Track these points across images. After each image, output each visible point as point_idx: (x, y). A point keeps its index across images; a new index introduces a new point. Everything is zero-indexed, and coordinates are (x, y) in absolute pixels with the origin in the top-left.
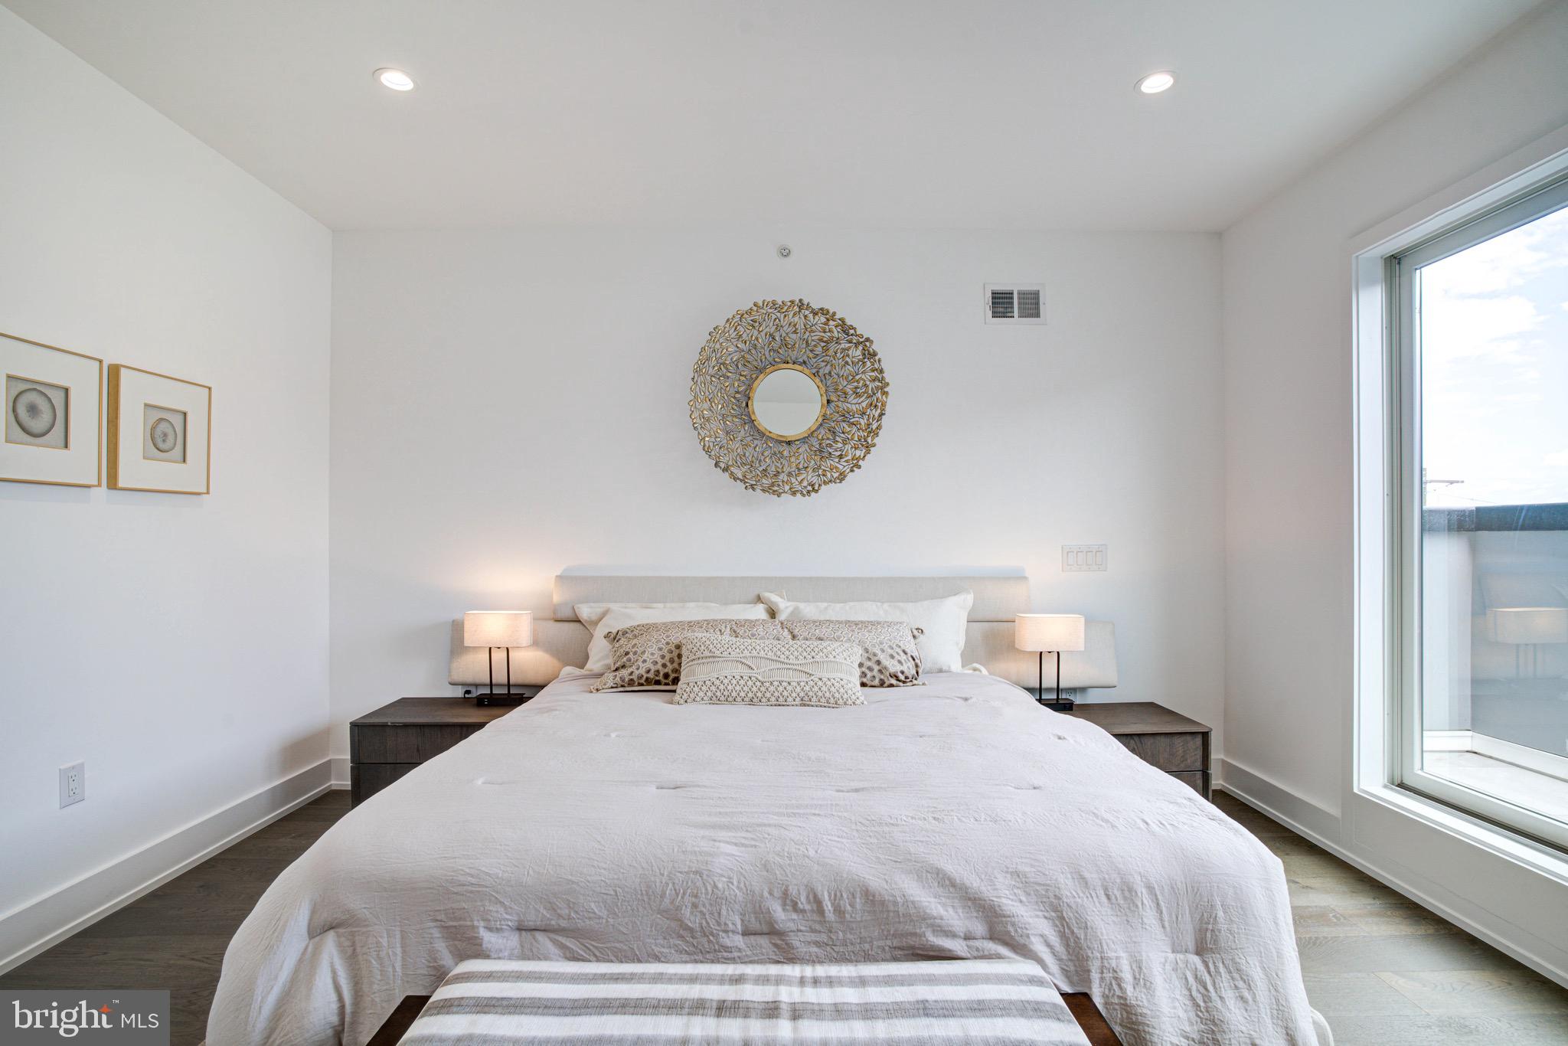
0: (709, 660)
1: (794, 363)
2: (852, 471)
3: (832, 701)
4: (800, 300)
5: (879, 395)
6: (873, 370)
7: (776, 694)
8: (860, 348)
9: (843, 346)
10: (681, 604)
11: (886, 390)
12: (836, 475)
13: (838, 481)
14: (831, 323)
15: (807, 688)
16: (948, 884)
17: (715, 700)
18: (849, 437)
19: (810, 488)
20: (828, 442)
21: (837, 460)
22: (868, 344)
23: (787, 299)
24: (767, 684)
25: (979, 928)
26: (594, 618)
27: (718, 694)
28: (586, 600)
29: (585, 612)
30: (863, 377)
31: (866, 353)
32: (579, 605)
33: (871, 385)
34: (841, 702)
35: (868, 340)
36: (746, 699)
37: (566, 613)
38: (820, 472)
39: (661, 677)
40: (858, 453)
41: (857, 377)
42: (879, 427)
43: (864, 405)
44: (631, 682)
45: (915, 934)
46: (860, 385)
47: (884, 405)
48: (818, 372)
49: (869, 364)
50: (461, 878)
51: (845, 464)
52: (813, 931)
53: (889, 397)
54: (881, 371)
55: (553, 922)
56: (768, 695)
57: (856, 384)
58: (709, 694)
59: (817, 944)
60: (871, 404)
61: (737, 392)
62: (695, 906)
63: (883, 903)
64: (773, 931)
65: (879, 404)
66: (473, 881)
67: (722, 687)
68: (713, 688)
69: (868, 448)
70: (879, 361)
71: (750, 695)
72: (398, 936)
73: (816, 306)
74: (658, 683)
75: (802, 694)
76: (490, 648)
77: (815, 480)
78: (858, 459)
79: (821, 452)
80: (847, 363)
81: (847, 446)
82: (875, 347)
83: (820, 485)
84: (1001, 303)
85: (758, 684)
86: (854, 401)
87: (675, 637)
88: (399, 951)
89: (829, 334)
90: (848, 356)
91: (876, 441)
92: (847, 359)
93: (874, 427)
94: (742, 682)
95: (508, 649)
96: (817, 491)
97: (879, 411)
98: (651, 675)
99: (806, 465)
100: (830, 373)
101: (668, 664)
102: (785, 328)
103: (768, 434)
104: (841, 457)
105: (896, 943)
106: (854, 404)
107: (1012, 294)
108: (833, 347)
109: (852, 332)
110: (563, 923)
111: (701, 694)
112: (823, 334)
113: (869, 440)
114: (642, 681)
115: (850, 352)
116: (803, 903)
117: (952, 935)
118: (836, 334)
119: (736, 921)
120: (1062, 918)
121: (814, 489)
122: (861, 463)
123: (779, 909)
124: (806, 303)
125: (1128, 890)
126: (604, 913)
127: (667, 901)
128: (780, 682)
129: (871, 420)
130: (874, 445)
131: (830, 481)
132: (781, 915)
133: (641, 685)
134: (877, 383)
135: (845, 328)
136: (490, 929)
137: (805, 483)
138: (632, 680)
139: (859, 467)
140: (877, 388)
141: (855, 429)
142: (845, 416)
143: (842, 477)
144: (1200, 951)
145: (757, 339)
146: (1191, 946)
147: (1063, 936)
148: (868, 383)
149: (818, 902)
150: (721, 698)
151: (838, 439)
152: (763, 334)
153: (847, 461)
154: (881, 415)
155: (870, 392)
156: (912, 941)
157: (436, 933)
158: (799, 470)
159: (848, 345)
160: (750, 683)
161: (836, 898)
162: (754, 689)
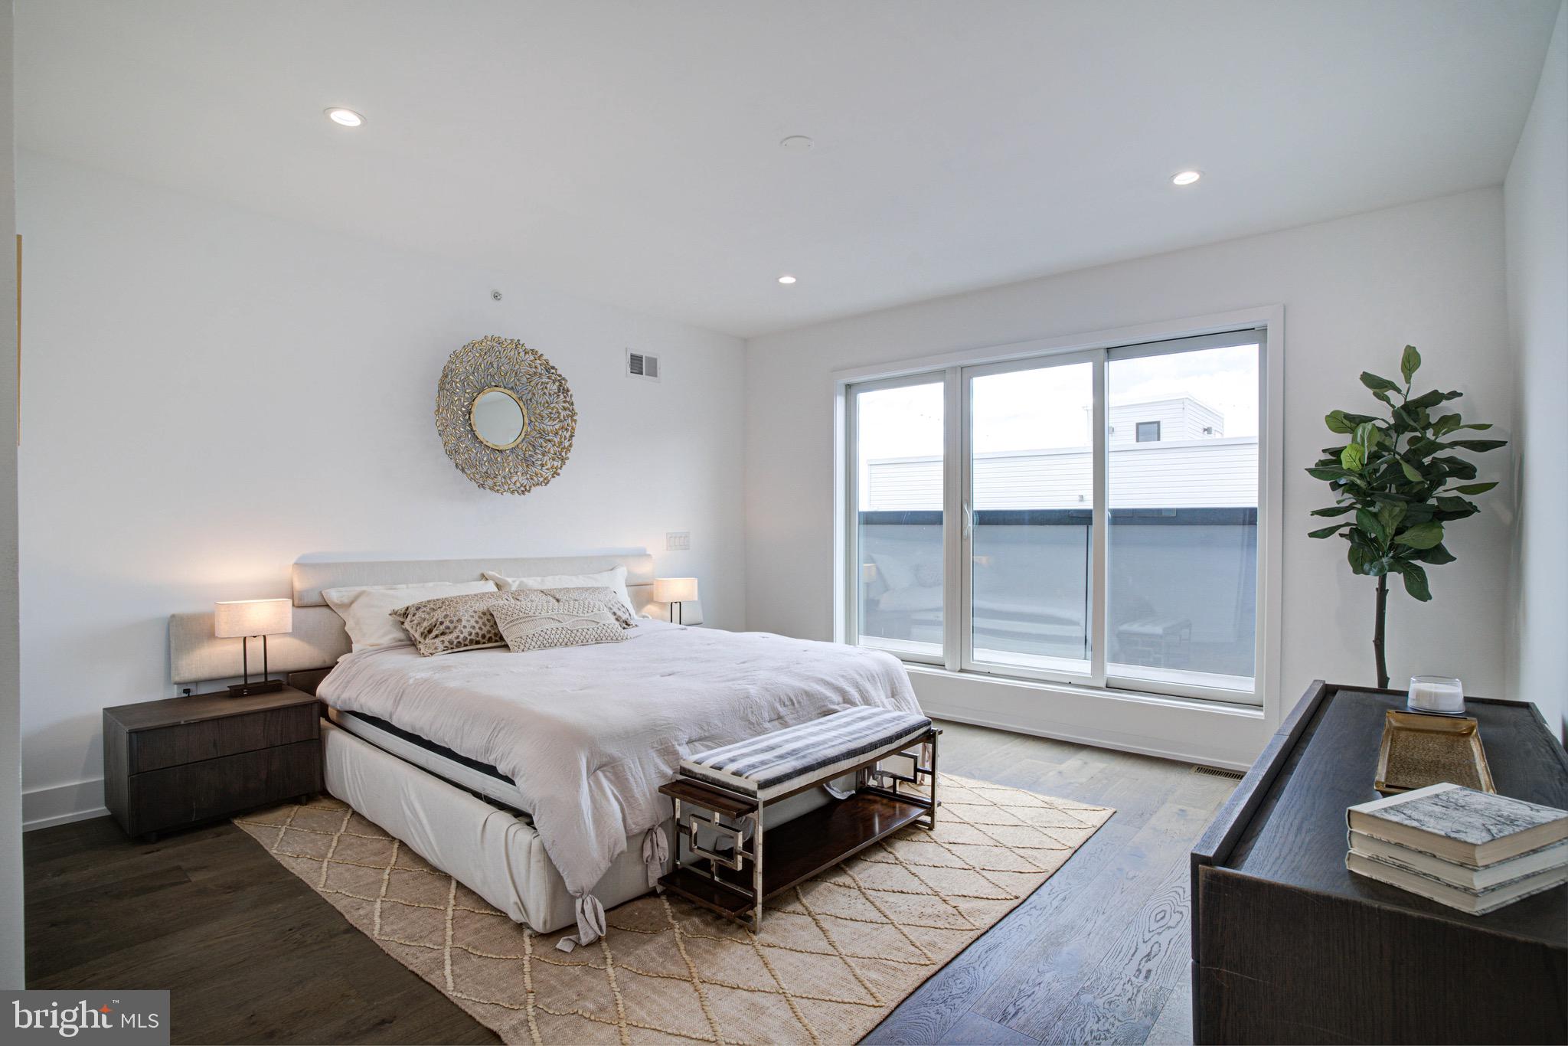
0: (526, 620)
1: (505, 388)
2: (553, 477)
3: (614, 638)
4: (518, 340)
5: (569, 421)
6: (565, 402)
7: (582, 637)
8: (557, 384)
9: (543, 380)
10: (422, 584)
11: (575, 418)
12: (541, 479)
13: (543, 484)
14: (538, 361)
15: (599, 632)
16: (827, 683)
17: (543, 646)
18: (547, 450)
19: (522, 489)
20: (530, 453)
21: (540, 468)
22: (563, 382)
23: (509, 338)
24: (575, 632)
25: (840, 699)
26: (346, 600)
27: (545, 642)
28: (333, 586)
29: (334, 596)
30: (557, 406)
31: (561, 388)
32: (328, 590)
33: (563, 413)
34: (619, 638)
35: (564, 379)
36: (563, 644)
37: (315, 598)
38: (528, 476)
39: (479, 638)
40: (556, 464)
41: (552, 406)
42: (570, 445)
43: (557, 427)
44: (459, 644)
45: (824, 706)
46: (554, 412)
47: (573, 429)
48: (522, 397)
49: (562, 397)
50: (659, 722)
51: (547, 471)
52: (793, 714)
53: (577, 424)
54: (572, 404)
55: (702, 735)
56: (577, 639)
57: (550, 410)
58: (539, 643)
59: (795, 719)
60: (562, 428)
61: (463, 406)
62: (752, 712)
63: (812, 695)
64: (780, 717)
65: (570, 428)
66: (665, 722)
67: (547, 637)
68: (541, 638)
69: (563, 460)
70: (571, 396)
71: (566, 640)
72: (637, 761)
73: (529, 347)
74: (478, 643)
75: (596, 636)
76: (245, 638)
77: (525, 482)
78: (556, 468)
79: (528, 462)
80: (545, 393)
81: (545, 458)
82: (569, 385)
83: (530, 487)
84: (637, 364)
85: (569, 632)
86: (549, 423)
87: (482, 606)
88: (640, 769)
89: (534, 370)
90: (546, 388)
91: (569, 455)
92: (545, 390)
93: (567, 444)
94: (559, 632)
95: (264, 637)
96: (529, 491)
97: (569, 433)
98: (473, 637)
99: (516, 470)
100: (531, 400)
101: (483, 627)
102: (502, 360)
103: (485, 443)
104: (542, 465)
105: (819, 711)
106: (549, 426)
107: (642, 358)
108: (536, 379)
109: (552, 371)
110: (707, 734)
111: (533, 644)
112: (529, 369)
113: (563, 454)
114: (467, 642)
115: (548, 386)
116: (787, 703)
117: (834, 703)
118: (539, 370)
119: (766, 715)
120: (860, 690)
121: (525, 490)
122: (559, 471)
123: (779, 706)
124: (521, 343)
125: (873, 676)
126: (720, 725)
127: (742, 712)
128: (583, 629)
129: (563, 439)
130: (567, 458)
131: (538, 484)
132: (782, 710)
133: (466, 645)
134: (568, 412)
135: (549, 369)
136: (679, 745)
137: (518, 485)
138: (459, 642)
139: (558, 475)
140: (568, 416)
141: (550, 445)
142: (542, 434)
143: (546, 482)
144: (893, 696)
145: (480, 364)
146: (890, 695)
147: (861, 696)
148: (560, 411)
149: (791, 700)
150: (547, 644)
151: (537, 451)
152: (486, 361)
153: (547, 469)
154: (572, 436)
155: (562, 417)
156: (824, 709)
157: (654, 755)
158: (511, 473)
159: (547, 380)
160: (564, 632)
161: (797, 697)
162: (568, 636)
